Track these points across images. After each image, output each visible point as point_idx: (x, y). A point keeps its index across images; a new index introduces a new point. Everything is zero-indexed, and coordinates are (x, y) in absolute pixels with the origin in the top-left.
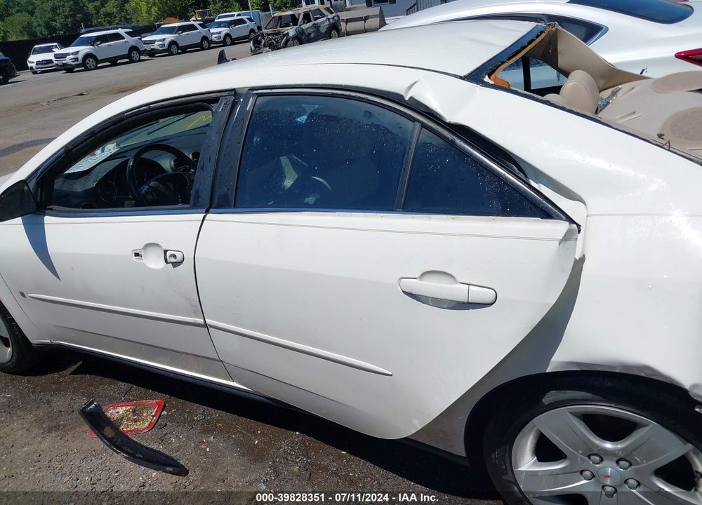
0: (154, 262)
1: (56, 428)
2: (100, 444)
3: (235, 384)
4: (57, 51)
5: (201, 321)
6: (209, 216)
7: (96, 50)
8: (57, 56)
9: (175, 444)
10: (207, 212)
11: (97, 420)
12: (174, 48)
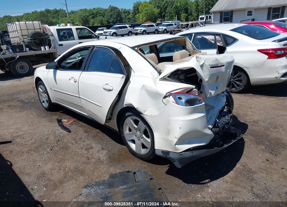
0: (72, 81)
1: (51, 121)
2: (57, 125)
3: (86, 114)
4: (105, 31)
5: (79, 96)
6: (83, 72)
7: (117, 31)
8: (104, 32)
9: (73, 128)
10: (83, 71)
11: (59, 121)
12: (144, 32)
